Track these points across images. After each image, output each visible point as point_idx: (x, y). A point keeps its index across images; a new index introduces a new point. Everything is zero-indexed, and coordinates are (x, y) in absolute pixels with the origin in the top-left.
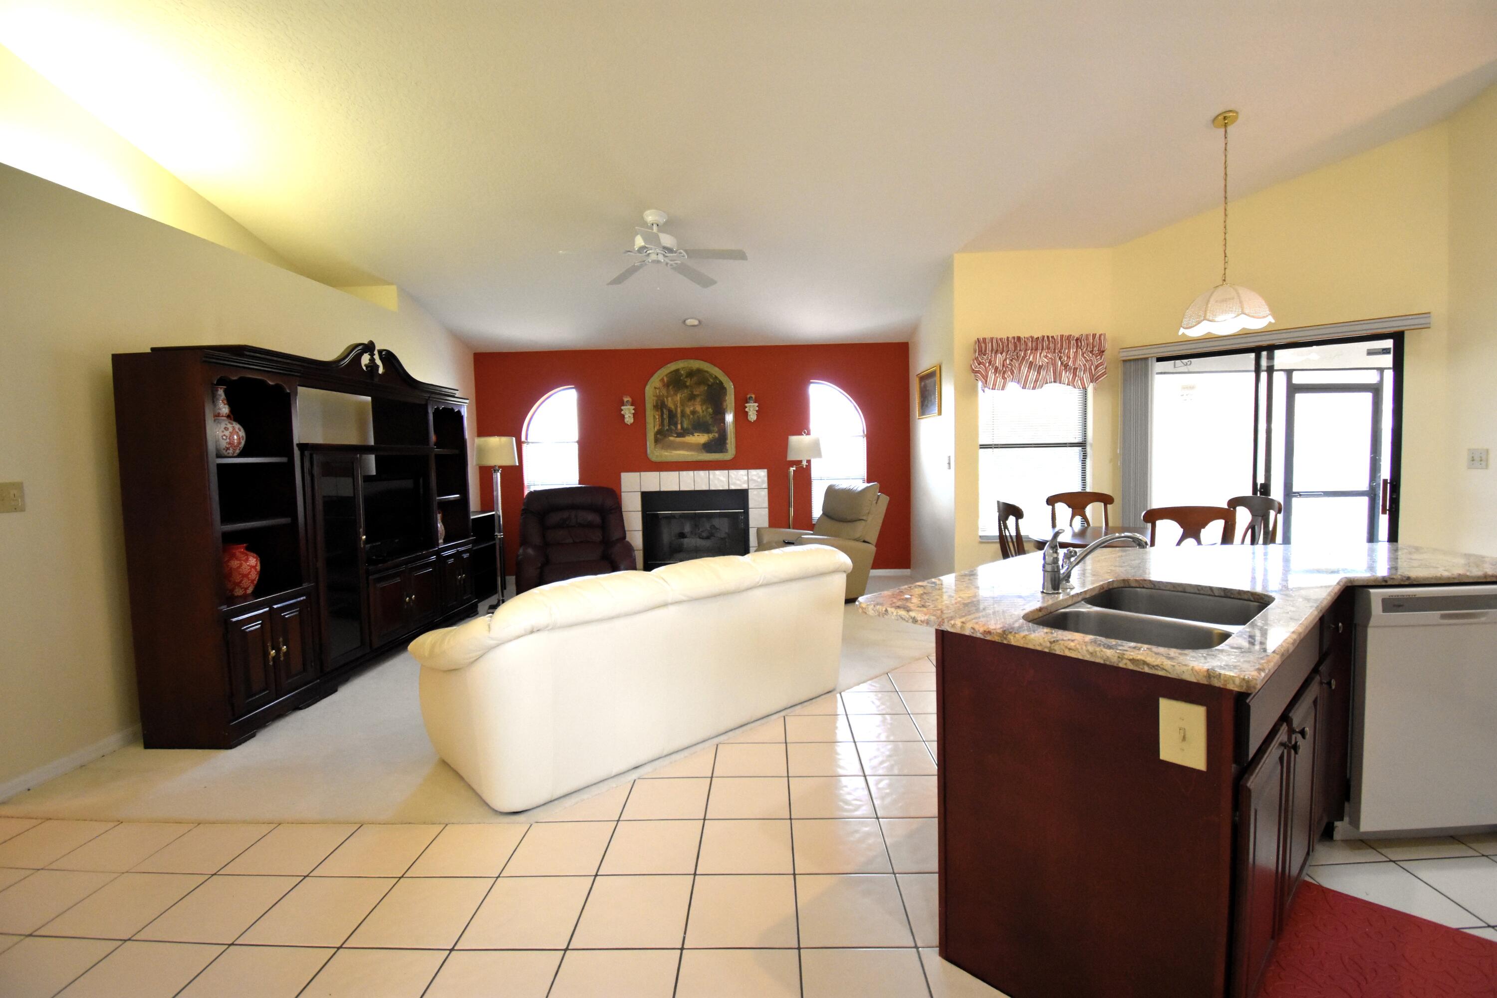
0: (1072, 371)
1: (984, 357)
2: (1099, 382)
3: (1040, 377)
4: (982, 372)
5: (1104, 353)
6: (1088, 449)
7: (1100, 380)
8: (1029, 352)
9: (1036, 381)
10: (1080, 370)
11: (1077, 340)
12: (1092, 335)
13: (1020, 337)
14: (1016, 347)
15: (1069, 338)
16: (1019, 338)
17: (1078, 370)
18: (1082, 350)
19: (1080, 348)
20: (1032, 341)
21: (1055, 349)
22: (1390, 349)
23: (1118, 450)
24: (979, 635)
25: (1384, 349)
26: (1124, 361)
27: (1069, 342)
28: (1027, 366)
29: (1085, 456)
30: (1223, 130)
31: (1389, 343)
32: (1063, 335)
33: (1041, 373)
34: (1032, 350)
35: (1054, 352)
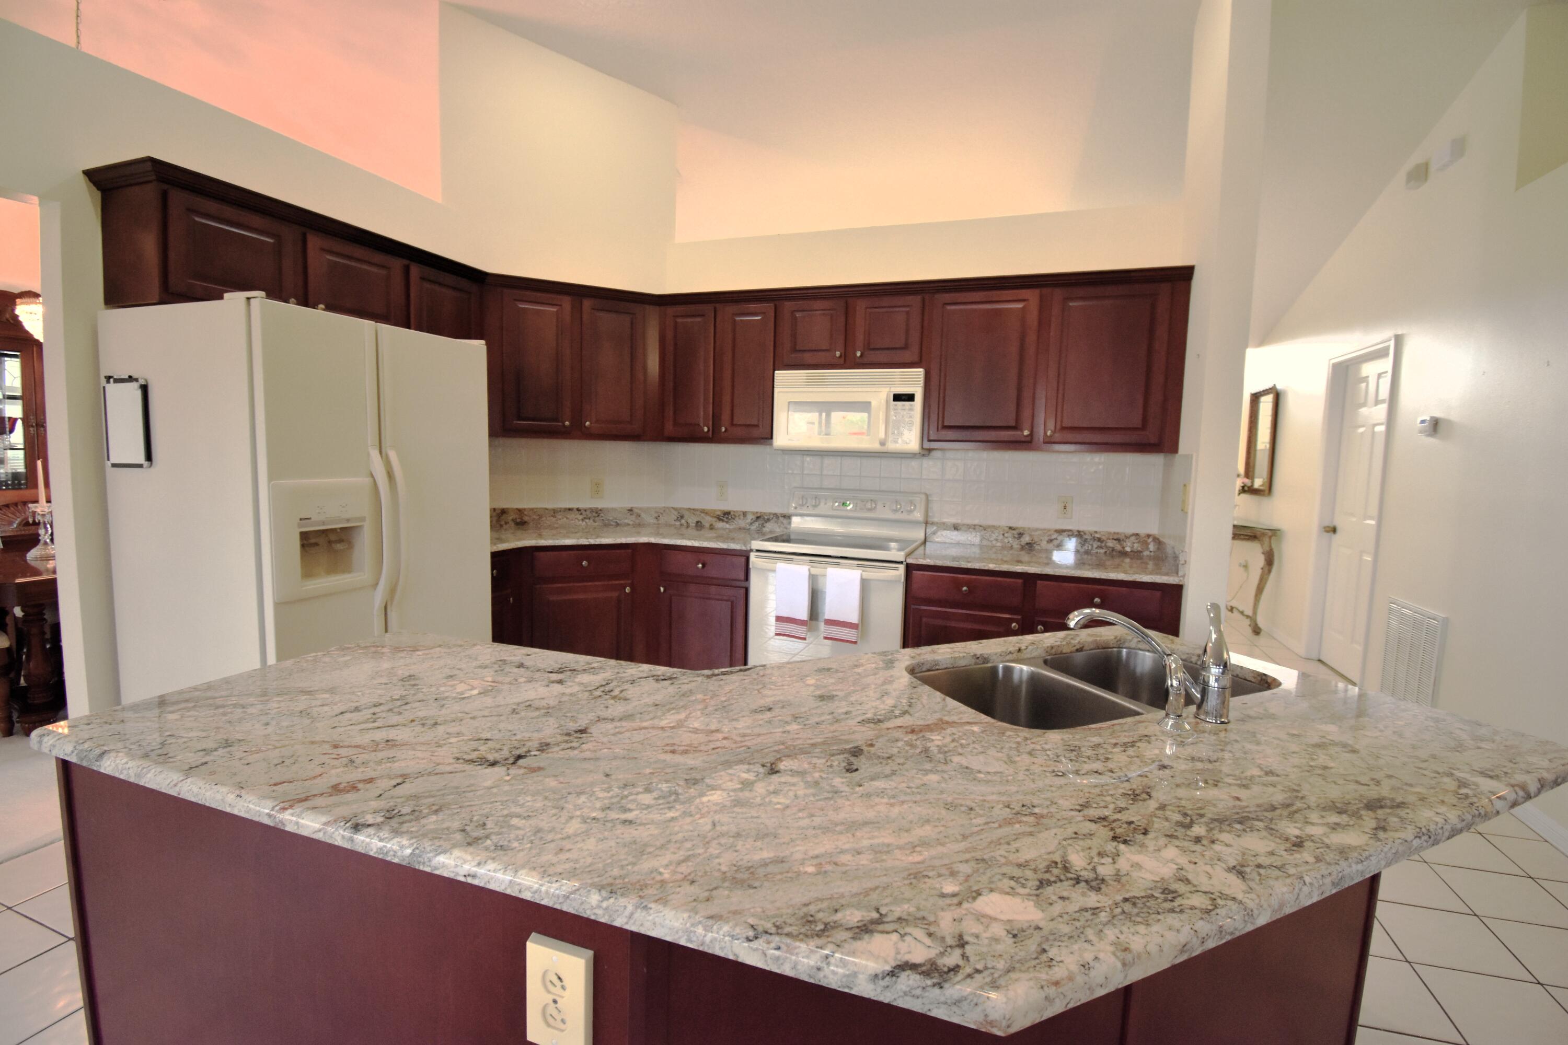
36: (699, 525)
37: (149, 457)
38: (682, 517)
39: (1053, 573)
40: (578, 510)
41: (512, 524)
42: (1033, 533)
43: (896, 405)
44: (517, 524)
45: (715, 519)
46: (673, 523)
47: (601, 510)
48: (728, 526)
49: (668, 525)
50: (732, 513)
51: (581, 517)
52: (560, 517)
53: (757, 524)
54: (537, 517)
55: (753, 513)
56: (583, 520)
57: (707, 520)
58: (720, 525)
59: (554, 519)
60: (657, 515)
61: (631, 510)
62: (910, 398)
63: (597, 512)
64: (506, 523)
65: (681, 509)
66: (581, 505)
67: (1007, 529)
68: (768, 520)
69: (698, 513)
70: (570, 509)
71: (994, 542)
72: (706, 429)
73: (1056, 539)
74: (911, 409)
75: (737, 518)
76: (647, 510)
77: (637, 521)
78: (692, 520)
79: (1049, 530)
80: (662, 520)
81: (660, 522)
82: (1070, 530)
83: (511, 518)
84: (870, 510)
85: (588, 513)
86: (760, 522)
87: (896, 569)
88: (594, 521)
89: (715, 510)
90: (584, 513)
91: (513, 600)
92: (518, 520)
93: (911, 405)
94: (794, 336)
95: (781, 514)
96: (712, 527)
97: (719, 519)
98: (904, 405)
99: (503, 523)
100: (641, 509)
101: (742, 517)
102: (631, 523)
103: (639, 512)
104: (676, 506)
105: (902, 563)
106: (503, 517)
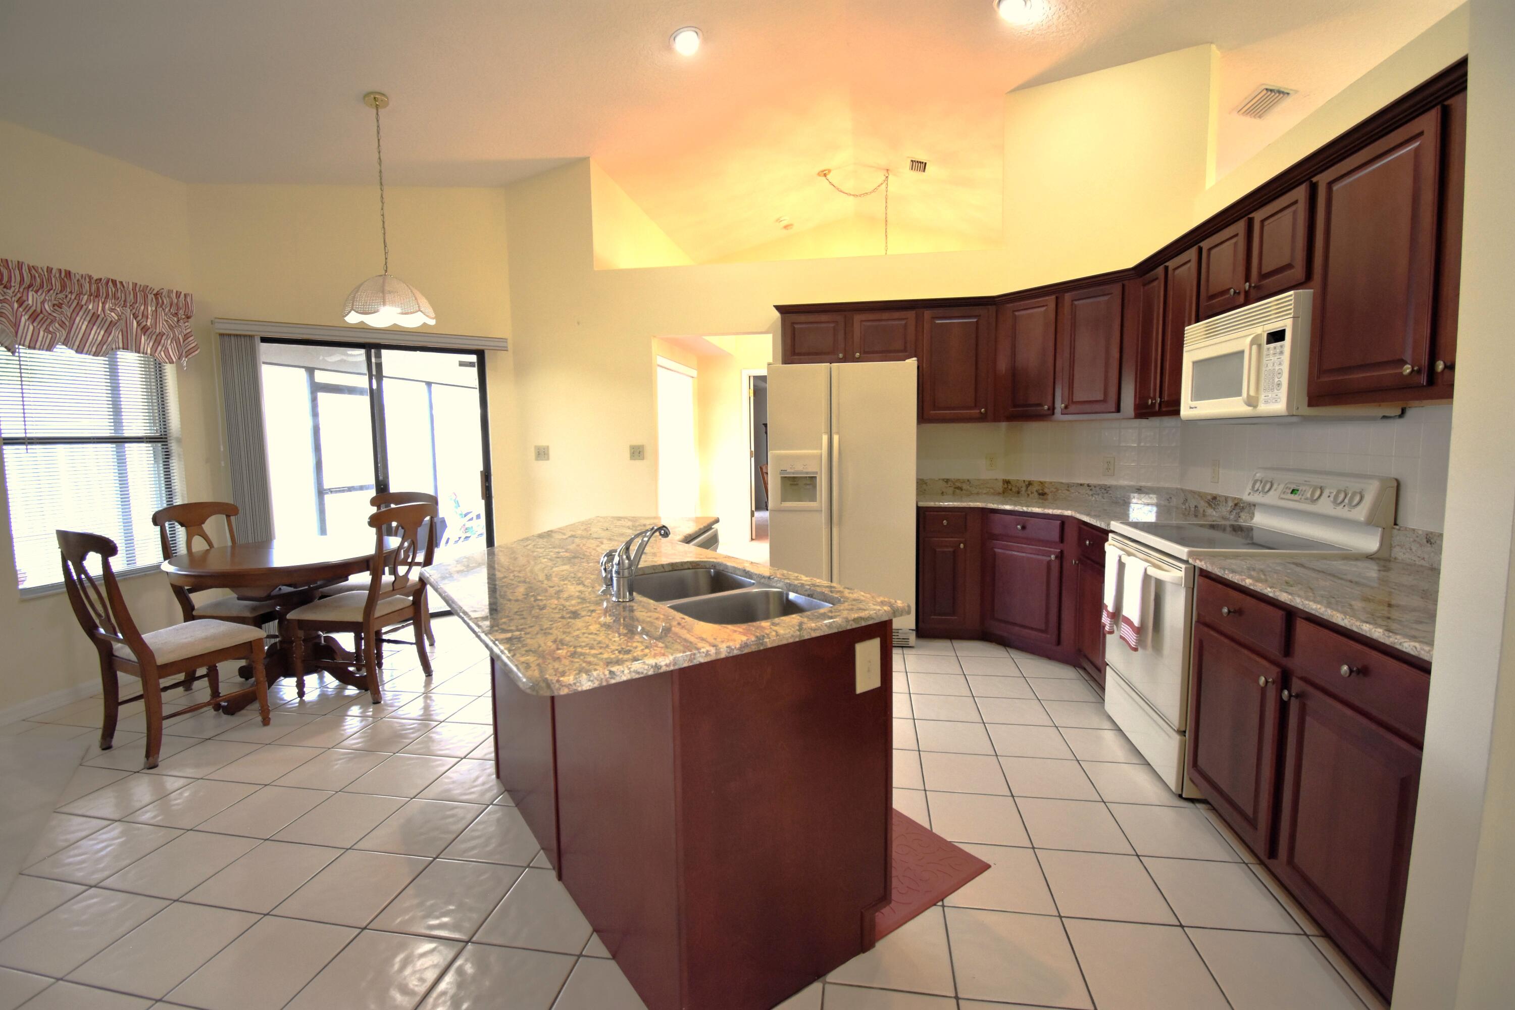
0: (154, 337)
1: (8, 291)
2: (193, 356)
3: (110, 339)
4: (8, 315)
5: (190, 320)
6: (174, 447)
7: (194, 354)
8: (86, 297)
9: (102, 343)
10: (167, 339)
11: (156, 295)
12: (175, 291)
13: (70, 272)
14: (63, 287)
15: (145, 290)
16: (68, 273)
17: (164, 337)
18: (163, 309)
19: (161, 306)
20: (90, 282)
21: (125, 301)
22: (474, 363)
23: (222, 447)
24: (736, 652)
25: (470, 363)
26: (222, 335)
27: (145, 297)
28: (88, 319)
29: (167, 456)
30: (374, 111)
31: (473, 358)
32: (136, 284)
33: (113, 334)
34: (91, 295)
35: (125, 305)
40: (1089, 485)
41: (1036, 494)
44: (1040, 494)
47: (1109, 487)
50: (1218, 498)
51: (1091, 493)
52: (1073, 491)
54: (1055, 490)
55: (1231, 499)
56: (1092, 495)
59: (1067, 493)
60: (1168, 497)
62: (1281, 335)
63: (1106, 489)
64: (1032, 493)
66: (1093, 482)
68: (1240, 509)
70: (1081, 485)
81: (1171, 504)
83: (1035, 489)
85: (1097, 489)
86: (1236, 511)
87: (1179, 569)
88: (1103, 497)
90: (1093, 488)
92: (1041, 492)
95: (1247, 502)
99: (1029, 493)
101: (1224, 504)
105: (1186, 562)
106: (1030, 488)
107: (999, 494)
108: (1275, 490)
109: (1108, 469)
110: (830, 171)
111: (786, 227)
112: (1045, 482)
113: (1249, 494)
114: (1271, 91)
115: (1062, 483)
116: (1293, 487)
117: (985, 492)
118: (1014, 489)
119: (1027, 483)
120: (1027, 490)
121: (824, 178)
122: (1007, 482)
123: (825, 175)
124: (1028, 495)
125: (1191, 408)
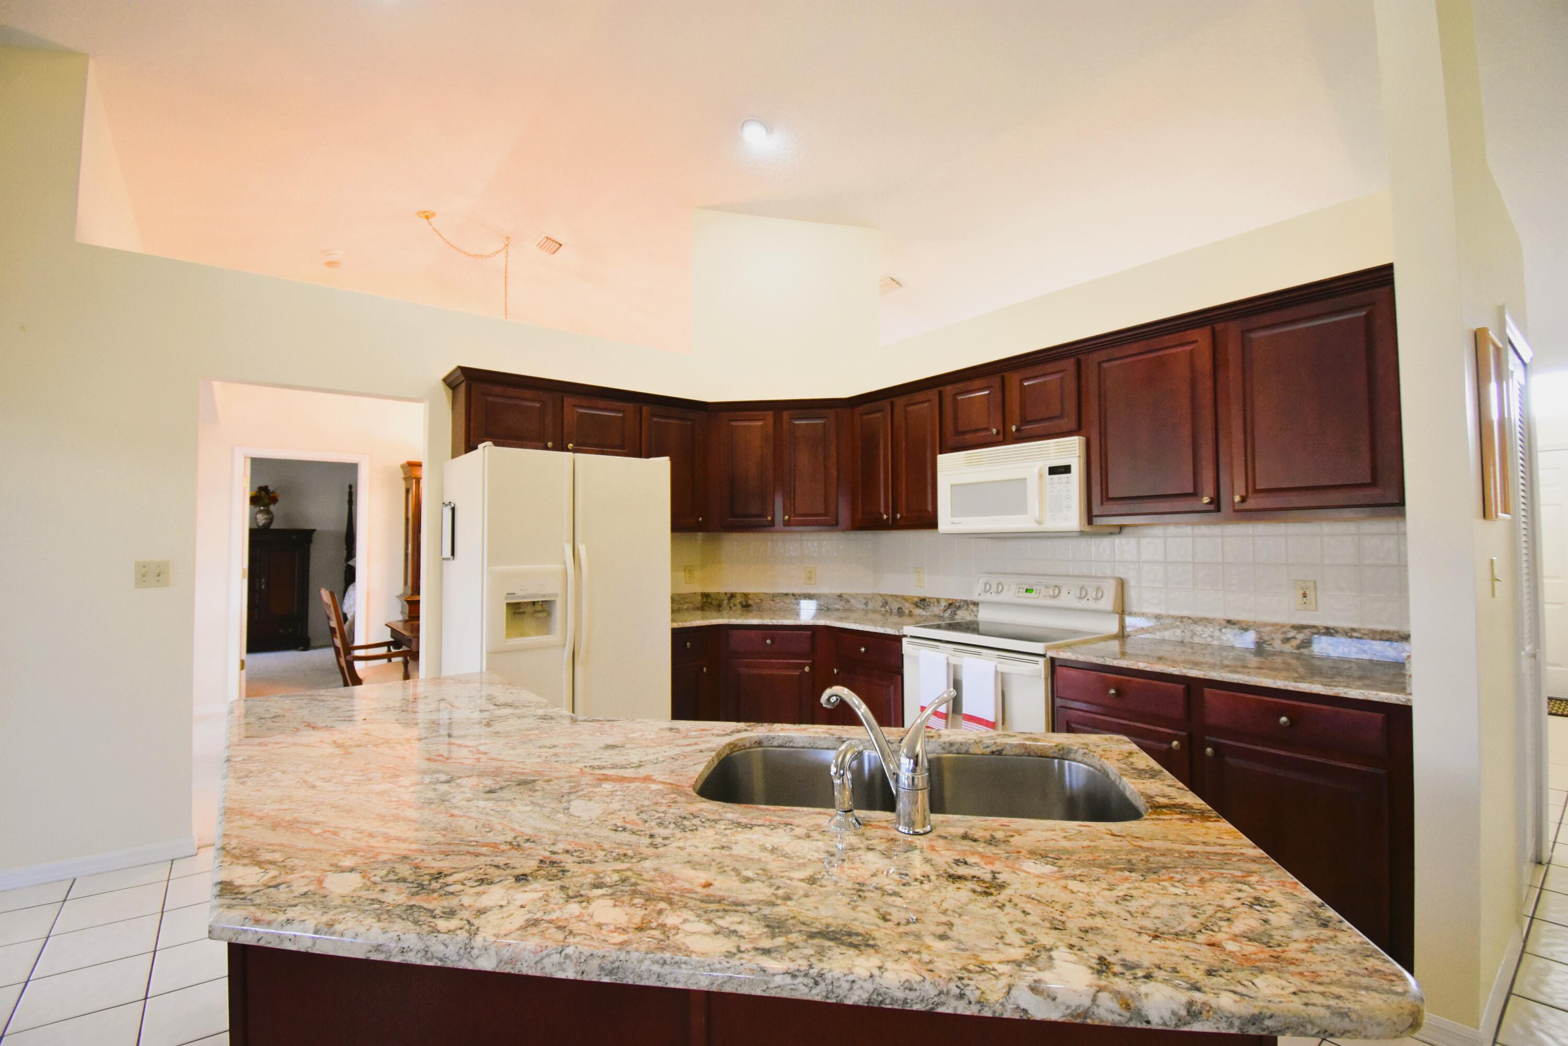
36: (900, 612)
37: (453, 553)
38: (886, 603)
39: (1220, 679)
40: (793, 595)
41: (739, 607)
42: (1262, 630)
43: (1052, 479)
44: (743, 606)
45: (913, 606)
46: (880, 609)
48: (924, 613)
49: (874, 611)
50: (927, 600)
51: (796, 602)
52: (777, 601)
53: (949, 611)
54: (759, 601)
55: (946, 600)
57: (907, 607)
58: (917, 611)
59: (772, 603)
60: (865, 601)
61: (840, 596)
62: (1066, 469)
64: (735, 605)
65: (885, 595)
66: (797, 591)
67: (1224, 623)
68: (959, 607)
69: (899, 599)
70: (786, 594)
71: (1209, 640)
72: (885, 517)
73: (1294, 638)
74: (1068, 482)
75: (932, 606)
76: (855, 596)
77: (847, 607)
78: (895, 606)
79: (1283, 626)
80: (870, 606)
81: (869, 608)
82: (1314, 627)
83: (738, 601)
84: (1054, 597)
86: (953, 609)
87: (1036, 663)
89: (913, 597)
90: (798, 597)
91: (707, 669)
92: (744, 603)
93: (1068, 478)
94: (955, 419)
95: (971, 601)
96: (911, 614)
97: (916, 605)
98: (1060, 479)
99: (732, 605)
100: (850, 595)
101: (936, 604)
102: (841, 608)
103: (849, 598)
104: (880, 593)
105: (1043, 656)
106: (733, 600)
107: (698, 609)
108: (1008, 590)
109: (810, 578)
110: (434, 214)
111: (330, 264)
112: (749, 594)
113: (980, 594)
114: (893, 280)
115: (766, 594)
116: (1026, 587)
117: (685, 607)
118: (714, 602)
119: (729, 595)
120: (729, 603)
121: (426, 220)
122: (706, 596)
123: (427, 217)
124: (731, 608)
125: (952, 523)
